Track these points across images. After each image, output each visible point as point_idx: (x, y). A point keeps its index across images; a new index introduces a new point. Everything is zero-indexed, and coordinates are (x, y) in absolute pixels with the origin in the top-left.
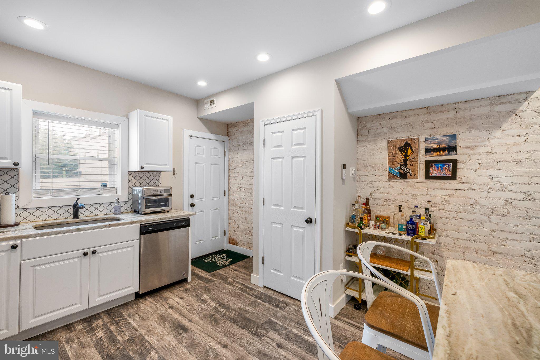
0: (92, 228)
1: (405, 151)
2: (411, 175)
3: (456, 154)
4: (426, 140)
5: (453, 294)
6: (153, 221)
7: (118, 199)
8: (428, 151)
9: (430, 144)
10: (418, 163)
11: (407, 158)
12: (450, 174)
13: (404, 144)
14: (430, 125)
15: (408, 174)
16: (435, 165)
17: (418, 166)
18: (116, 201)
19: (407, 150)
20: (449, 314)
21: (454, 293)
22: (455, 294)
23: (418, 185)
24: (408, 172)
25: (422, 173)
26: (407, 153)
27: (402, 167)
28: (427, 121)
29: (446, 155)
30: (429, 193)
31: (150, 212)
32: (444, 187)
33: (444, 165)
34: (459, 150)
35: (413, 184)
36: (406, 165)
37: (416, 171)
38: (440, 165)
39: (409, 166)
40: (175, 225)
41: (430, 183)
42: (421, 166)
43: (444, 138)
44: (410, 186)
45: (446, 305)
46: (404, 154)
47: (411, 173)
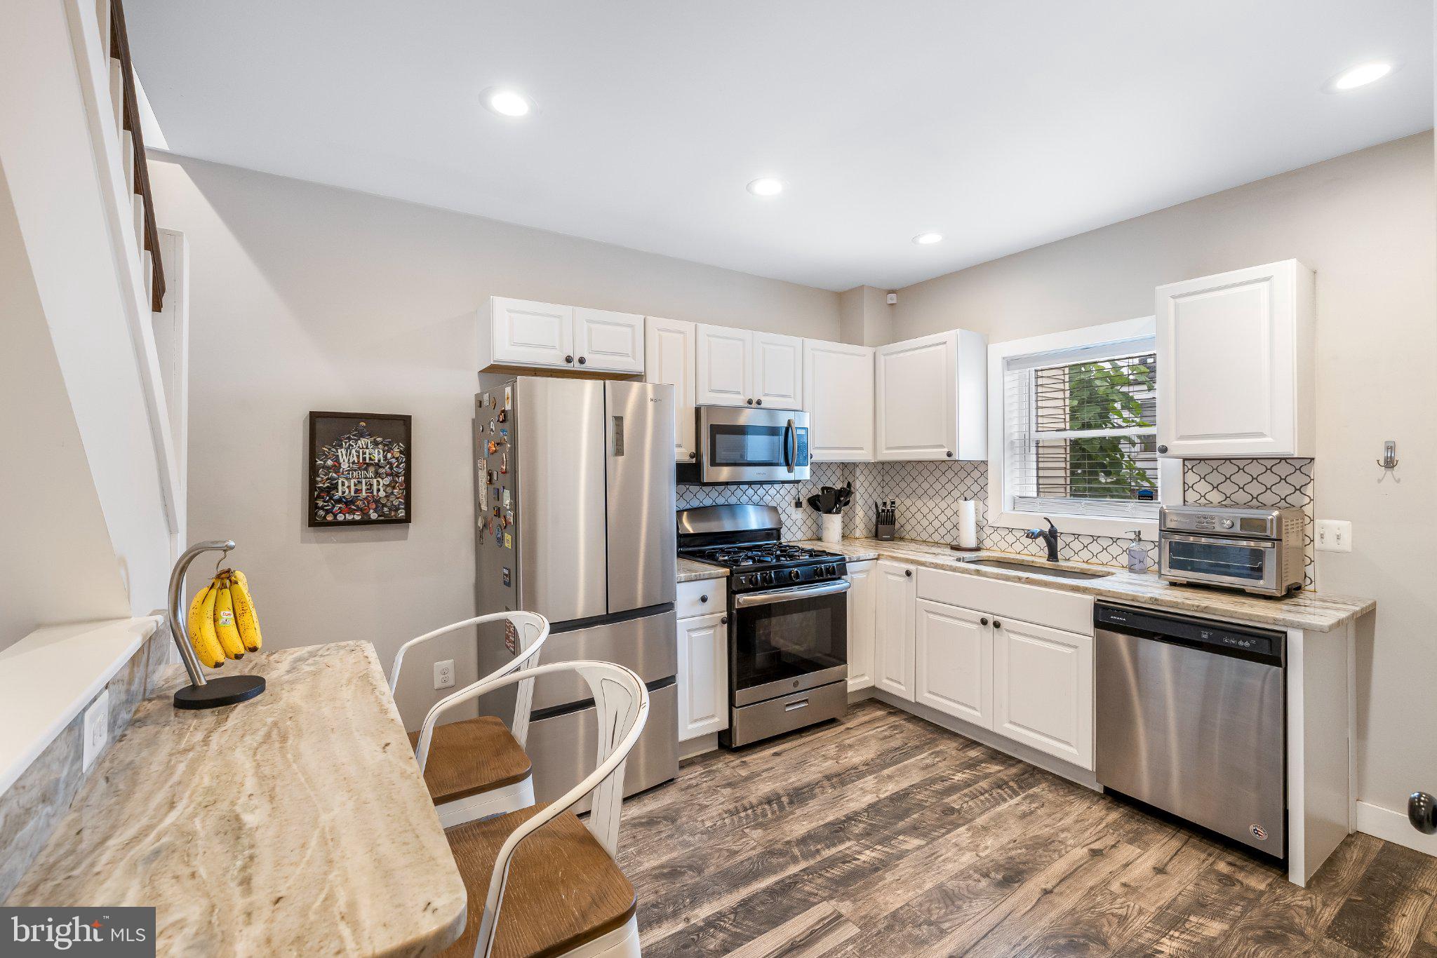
0: (997, 577)
5: (387, 745)
6: (1133, 600)
7: (1139, 532)
18: (1133, 536)
20: (382, 710)
21: (387, 748)
22: (384, 748)
31: (1184, 581)
40: (1205, 636)
45: (392, 720)
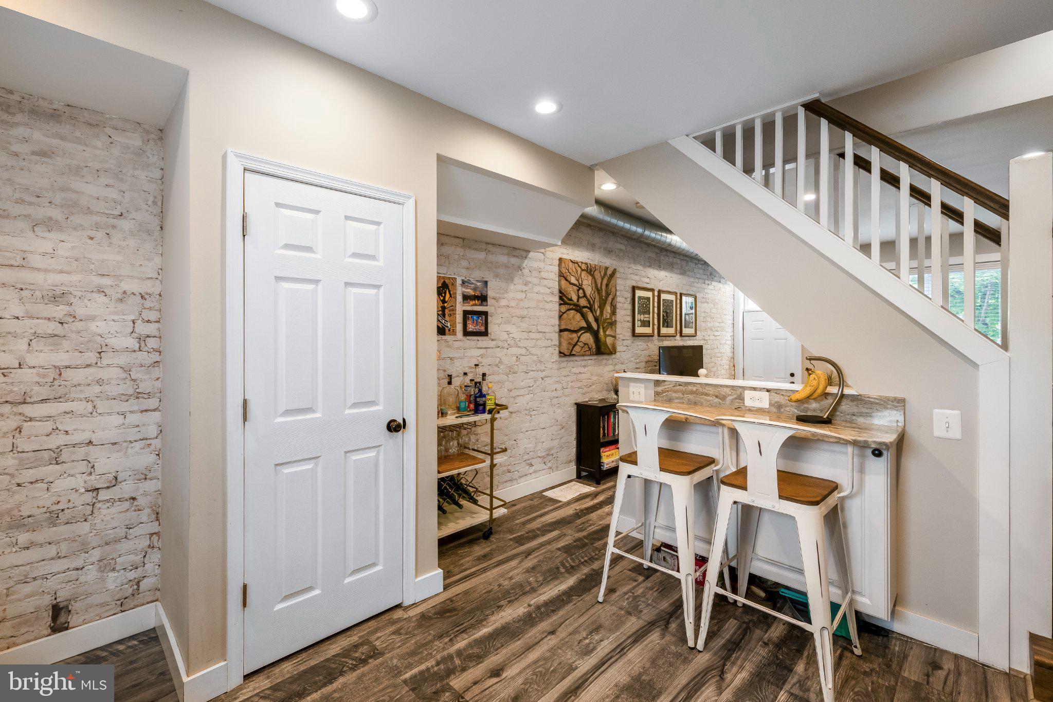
1: (443, 295)
2: (449, 330)
3: (487, 306)
4: (463, 282)
8: (466, 298)
9: (467, 288)
10: (456, 314)
11: (446, 305)
12: (483, 329)
13: (442, 284)
14: (464, 263)
15: (446, 328)
16: (471, 317)
17: (456, 317)
19: (445, 294)
23: (456, 344)
24: (446, 326)
25: (459, 327)
26: (444, 297)
27: (440, 318)
28: (464, 257)
29: (480, 305)
30: (466, 355)
32: (478, 346)
33: (478, 318)
34: (490, 301)
35: (451, 343)
36: (444, 315)
37: (454, 324)
38: (475, 318)
39: (447, 318)
41: (467, 341)
42: (459, 318)
43: (479, 284)
44: (449, 346)
46: (442, 298)
47: (449, 327)
